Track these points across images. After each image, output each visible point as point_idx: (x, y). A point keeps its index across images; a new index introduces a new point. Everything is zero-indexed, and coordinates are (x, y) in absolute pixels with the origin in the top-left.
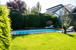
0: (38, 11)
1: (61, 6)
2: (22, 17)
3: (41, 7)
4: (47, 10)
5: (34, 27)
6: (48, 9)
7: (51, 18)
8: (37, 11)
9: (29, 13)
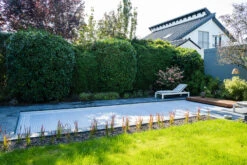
0: (126, 30)
1: (204, 14)
2: (67, 52)
3: (136, 14)
5: (116, 91)
7: (175, 58)
8: (122, 30)
9: (91, 35)
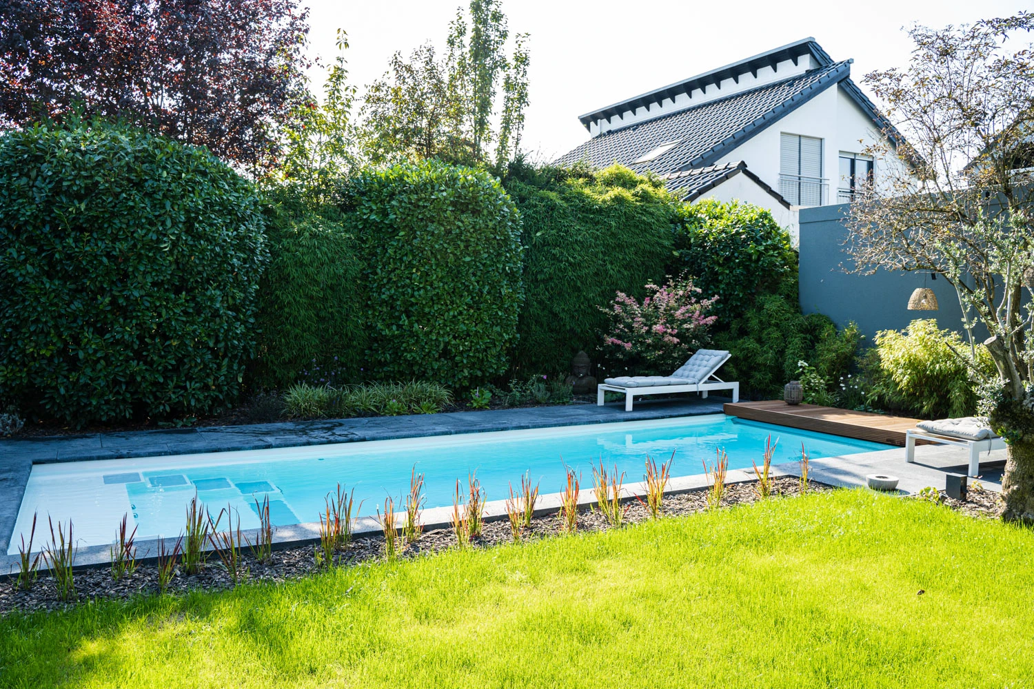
0: (481, 124)
1: (805, 63)
2: (235, 217)
3: (522, 60)
4: (587, 121)
6: (607, 114)
7: (682, 242)
8: (467, 127)
9: (337, 148)
